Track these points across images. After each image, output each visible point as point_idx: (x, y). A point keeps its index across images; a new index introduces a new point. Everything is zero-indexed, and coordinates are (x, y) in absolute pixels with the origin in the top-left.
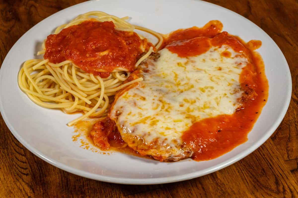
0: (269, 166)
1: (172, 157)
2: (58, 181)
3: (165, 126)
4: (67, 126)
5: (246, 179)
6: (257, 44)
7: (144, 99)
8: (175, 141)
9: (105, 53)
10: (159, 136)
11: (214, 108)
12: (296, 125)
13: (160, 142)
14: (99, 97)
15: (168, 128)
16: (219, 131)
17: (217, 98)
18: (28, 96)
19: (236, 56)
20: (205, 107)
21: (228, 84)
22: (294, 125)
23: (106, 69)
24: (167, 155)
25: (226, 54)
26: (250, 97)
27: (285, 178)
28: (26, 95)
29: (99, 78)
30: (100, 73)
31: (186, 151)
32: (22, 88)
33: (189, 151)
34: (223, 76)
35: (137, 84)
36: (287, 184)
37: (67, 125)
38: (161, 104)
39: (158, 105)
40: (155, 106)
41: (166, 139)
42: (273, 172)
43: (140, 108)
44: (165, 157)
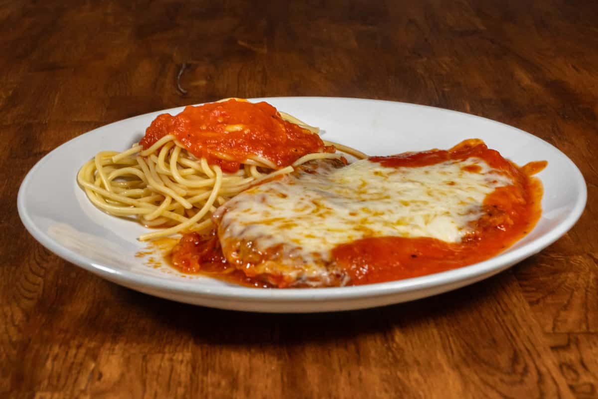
0: (507, 336)
1: (304, 281)
2: (82, 312)
3: (306, 232)
4: (137, 241)
5: (451, 348)
6: (539, 166)
7: (284, 196)
8: (316, 254)
9: (238, 128)
10: (287, 241)
11: (416, 226)
12: (587, 291)
13: (286, 250)
14: (206, 200)
15: (310, 236)
16: (414, 256)
17: (428, 216)
18: (87, 194)
19: (490, 173)
20: (399, 223)
21: (459, 202)
22: (584, 291)
23: (232, 155)
24: (293, 274)
25: (472, 169)
26: (494, 222)
27: (535, 356)
28: (84, 194)
29: (218, 169)
30: (220, 160)
31: (334, 272)
32: (81, 181)
33: (339, 272)
34: (451, 192)
35: (280, 177)
36: (534, 363)
37: (138, 239)
38: (314, 207)
39: (306, 207)
40: (300, 207)
41: (300, 248)
42: (512, 344)
43: (270, 207)
44: (290, 277)
